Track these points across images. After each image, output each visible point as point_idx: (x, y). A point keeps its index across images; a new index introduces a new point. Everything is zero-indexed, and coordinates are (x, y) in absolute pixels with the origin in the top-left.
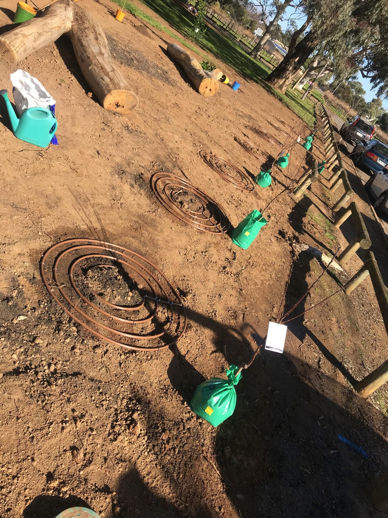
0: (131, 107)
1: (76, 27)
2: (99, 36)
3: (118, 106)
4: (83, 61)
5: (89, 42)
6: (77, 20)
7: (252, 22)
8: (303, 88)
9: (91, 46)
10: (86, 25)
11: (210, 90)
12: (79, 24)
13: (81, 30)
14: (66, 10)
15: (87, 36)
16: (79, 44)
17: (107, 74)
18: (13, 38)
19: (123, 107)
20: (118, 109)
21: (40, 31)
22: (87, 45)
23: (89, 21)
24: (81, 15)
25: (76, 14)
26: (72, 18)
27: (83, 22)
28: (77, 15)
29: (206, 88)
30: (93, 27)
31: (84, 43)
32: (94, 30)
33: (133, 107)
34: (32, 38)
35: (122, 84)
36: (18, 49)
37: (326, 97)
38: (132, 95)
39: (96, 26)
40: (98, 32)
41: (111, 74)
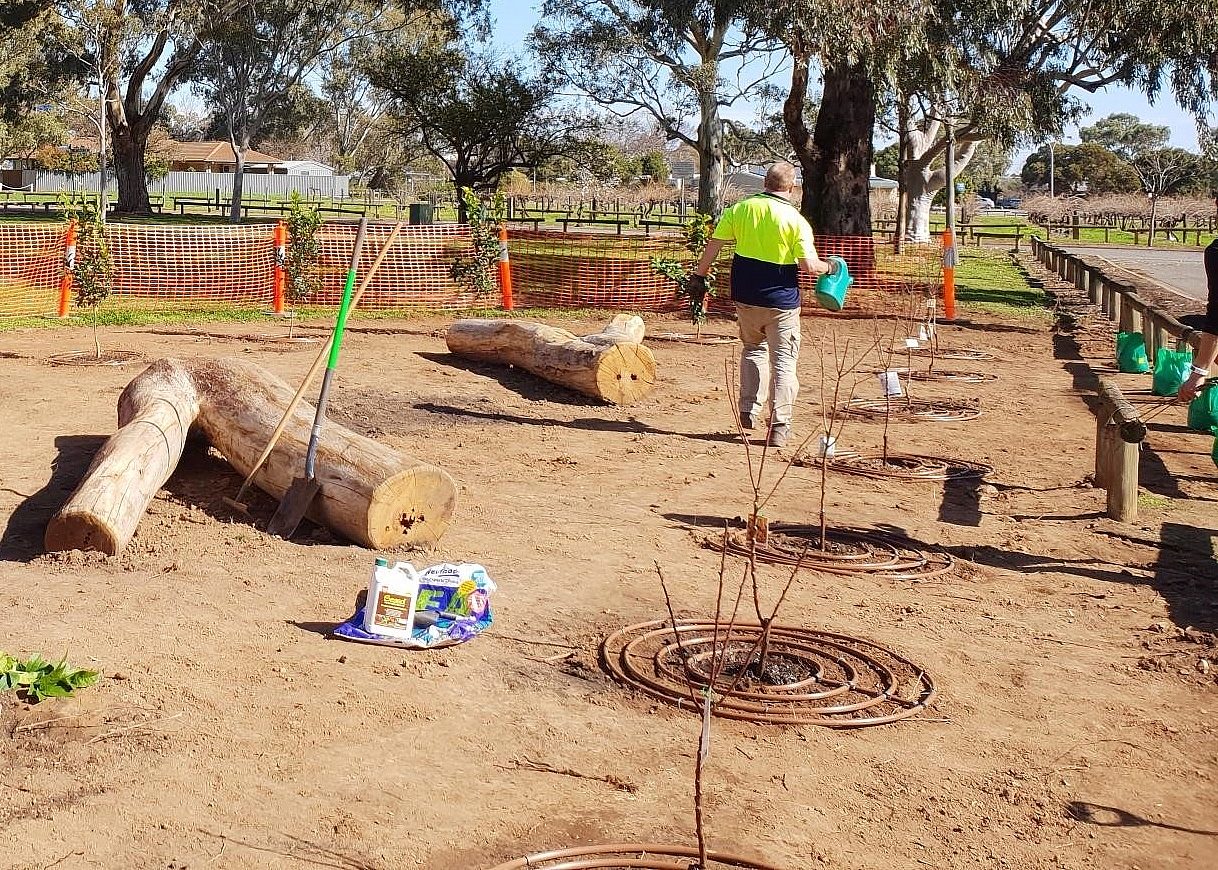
0: (442, 508)
1: (210, 406)
2: (274, 391)
3: (407, 523)
5: (260, 415)
6: (205, 387)
7: (646, 162)
8: (932, 233)
10: (233, 384)
11: (634, 377)
12: (214, 393)
14: (169, 381)
15: (246, 408)
17: (342, 460)
18: (95, 495)
19: (422, 519)
20: (413, 533)
21: (143, 451)
23: (234, 374)
24: (209, 371)
25: (197, 376)
26: (192, 392)
27: (223, 384)
28: (200, 378)
29: (619, 377)
30: (249, 380)
32: (256, 384)
33: (449, 505)
34: (132, 474)
35: (390, 462)
36: (113, 516)
37: (1038, 218)
38: (431, 475)
39: (255, 373)
40: (267, 385)
41: (348, 455)
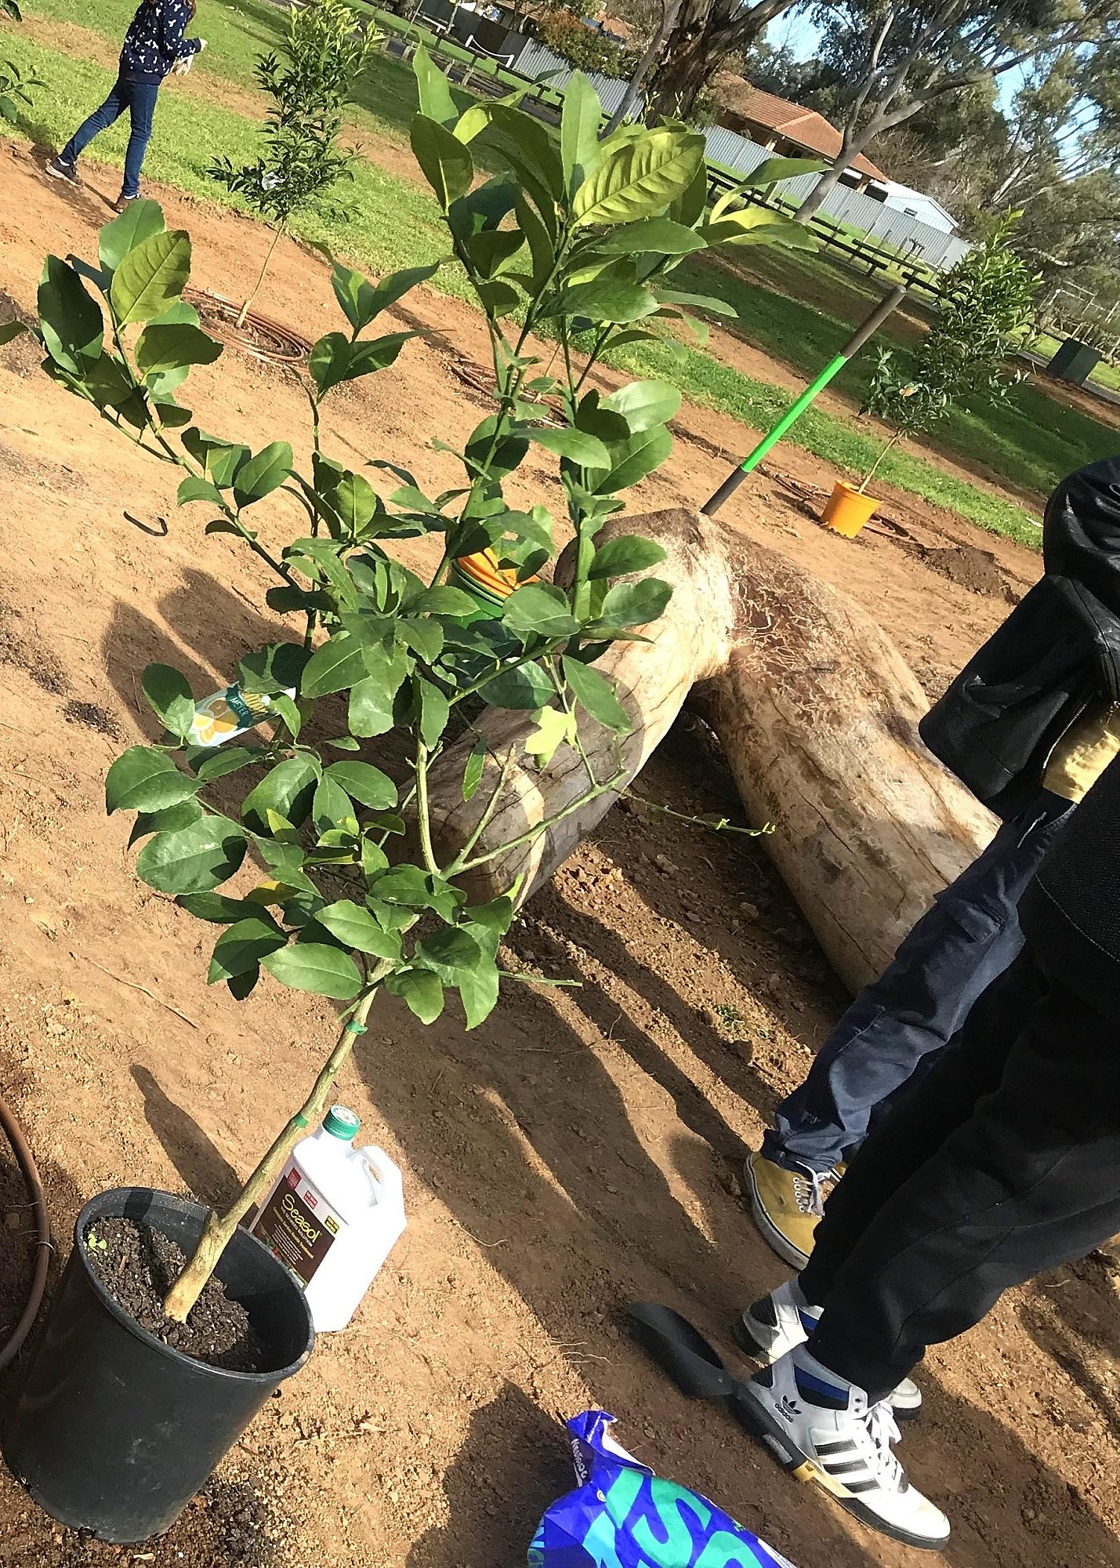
1: (754, 664)
4: (833, 872)
5: (863, 755)
6: (758, 620)
9: (878, 785)
10: (822, 649)
12: (773, 643)
13: (791, 679)
14: (689, 568)
15: (836, 719)
16: (790, 766)
22: (849, 777)
23: (829, 626)
24: (779, 592)
25: (748, 587)
26: (727, 615)
27: (799, 637)
28: (754, 595)
30: (861, 659)
31: (831, 761)
32: (873, 675)
40: (895, 691)
